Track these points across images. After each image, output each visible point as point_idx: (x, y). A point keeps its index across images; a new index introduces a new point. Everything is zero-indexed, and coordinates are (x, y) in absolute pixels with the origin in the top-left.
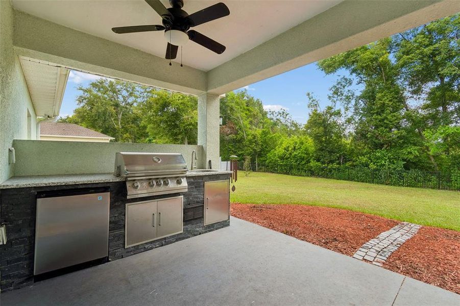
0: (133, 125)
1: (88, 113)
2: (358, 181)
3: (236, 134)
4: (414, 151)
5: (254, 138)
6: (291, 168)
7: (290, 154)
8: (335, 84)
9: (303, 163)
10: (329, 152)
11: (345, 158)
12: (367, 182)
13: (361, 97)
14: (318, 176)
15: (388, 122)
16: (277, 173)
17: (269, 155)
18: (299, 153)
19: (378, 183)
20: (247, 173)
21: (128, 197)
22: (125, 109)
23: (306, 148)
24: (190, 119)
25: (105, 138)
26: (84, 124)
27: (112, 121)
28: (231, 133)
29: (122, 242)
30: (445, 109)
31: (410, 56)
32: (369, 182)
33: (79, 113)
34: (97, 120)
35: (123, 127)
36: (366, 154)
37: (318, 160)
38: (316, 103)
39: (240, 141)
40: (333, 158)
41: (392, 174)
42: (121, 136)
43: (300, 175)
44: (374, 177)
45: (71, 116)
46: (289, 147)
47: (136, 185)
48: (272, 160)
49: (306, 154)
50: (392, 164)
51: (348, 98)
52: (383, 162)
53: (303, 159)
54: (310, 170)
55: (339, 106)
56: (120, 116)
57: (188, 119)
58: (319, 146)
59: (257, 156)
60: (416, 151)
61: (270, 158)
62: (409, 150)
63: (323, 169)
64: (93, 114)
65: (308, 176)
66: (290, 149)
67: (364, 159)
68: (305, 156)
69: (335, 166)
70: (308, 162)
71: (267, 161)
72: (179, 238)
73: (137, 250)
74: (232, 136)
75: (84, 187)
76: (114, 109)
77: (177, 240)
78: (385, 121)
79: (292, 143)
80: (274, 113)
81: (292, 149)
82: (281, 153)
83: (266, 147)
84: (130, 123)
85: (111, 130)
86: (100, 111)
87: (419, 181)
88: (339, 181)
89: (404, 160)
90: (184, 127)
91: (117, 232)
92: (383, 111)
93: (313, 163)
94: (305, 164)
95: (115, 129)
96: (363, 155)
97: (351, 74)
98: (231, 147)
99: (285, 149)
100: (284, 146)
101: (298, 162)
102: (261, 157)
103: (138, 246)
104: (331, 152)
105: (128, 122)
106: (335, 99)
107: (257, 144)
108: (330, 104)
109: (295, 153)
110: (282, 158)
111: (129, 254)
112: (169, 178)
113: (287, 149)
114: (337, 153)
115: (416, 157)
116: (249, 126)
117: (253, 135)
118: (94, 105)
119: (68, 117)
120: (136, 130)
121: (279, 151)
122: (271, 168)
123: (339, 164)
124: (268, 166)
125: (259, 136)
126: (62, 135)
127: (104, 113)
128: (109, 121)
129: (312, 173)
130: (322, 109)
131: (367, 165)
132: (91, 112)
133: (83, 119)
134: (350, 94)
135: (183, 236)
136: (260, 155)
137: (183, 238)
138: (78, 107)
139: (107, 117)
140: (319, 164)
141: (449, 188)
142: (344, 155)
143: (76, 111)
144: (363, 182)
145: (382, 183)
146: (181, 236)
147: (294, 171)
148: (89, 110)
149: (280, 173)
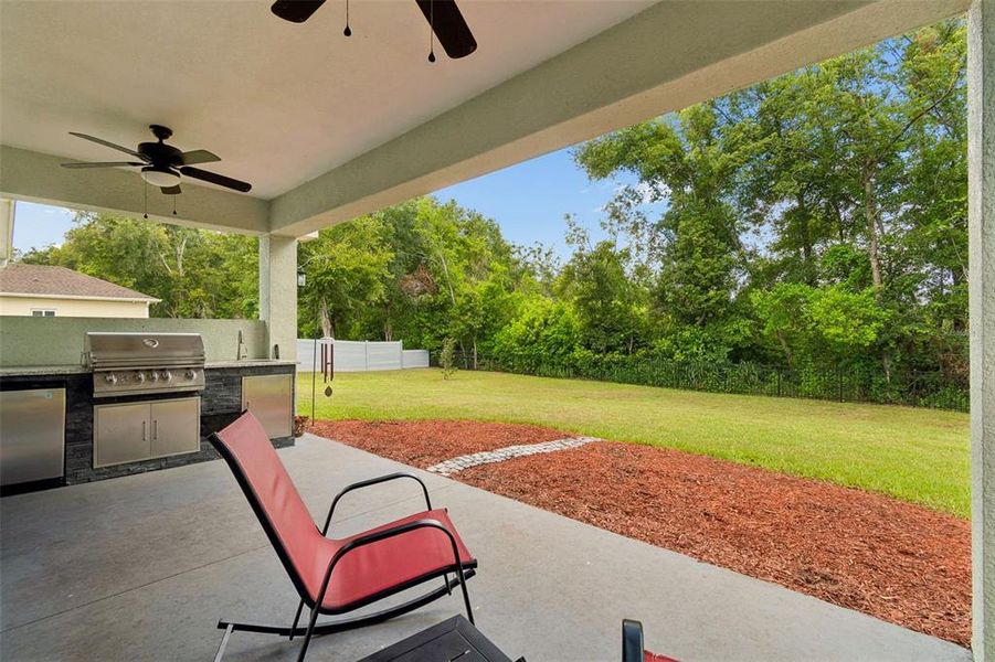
0: (213, 270)
1: (100, 242)
2: (654, 386)
3: (436, 292)
4: (744, 327)
5: (469, 302)
6: (539, 362)
7: (537, 335)
8: (613, 200)
9: (561, 351)
10: (606, 330)
11: (637, 342)
12: (667, 386)
13: (659, 227)
14: (588, 377)
15: (699, 275)
16: (513, 372)
17: (499, 336)
18: (554, 333)
19: (685, 388)
20: (447, 373)
21: (95, 396)
22: (195, 234)
23: (567, 323)
24: (327, 260)
25: (137, 299)
26: (91, 267)
27: (160, 259)
28: (424, 292)
29: (87, 459)
30: (808, 250)
31: (732, 156)
32: (672, 386)
33: (79, 239)
34: (121, 257)
35: (187, 275)
36: (669, 333)
37: (588, 347)
38: (582, 235)
39: (443, 308)
40: (613, 341)
41: (708, 370)
42: (184, 294)
43: (555, 376)
44: (679, 378)
45: (59, 246)
46: (534, 320)
47: (108, 378)
48: (505, 346)
49: (568, 334)
50: (710, 353)
51: (636, 227)
52: (695, 349)
53: (560, 344)
54: (573, 366)
55: (623, 242)
56: (181, 250)
57: (323, 261)
58: (588, 319)
59: (475, 338)
60: (746, 329)
61: (500, 342)
62: (735, 326)
63: (595, 364)
64: (113, 243)
65: (569, 377)
66: (536, 324)
67: (665, 344)
68: (565, 337)
69: (617, 356)
70: (571, 349)
71: (496, 349)
72: (191, 459)
73: (114, 472)
74: (427, 298)
75: (23, 379)
76: (167, 233)
77: (189, 463)
78: (695, 273)
79: (540, 311)
80: (522, 250)
81: (540, 325)
82: (520, 332)
83: (494, 321)
84: (207, 265)
85: (158, 281)
86: (131, 236)
87: (752, 383)
88: (622, 385)
89: (729, 345)
90: (315, 278)
91: (79, 445)
92: (691, 255)
93: (579, 353)
94: (565, 353)
95: (168, 279)
96: (663, 335)
97: (641, 181)
98: (423, 320)
99: (527, 324)
100: (526, 318)
101: (552, 351)
102: (485, 340)
103: (117, 466)
104: (609, 331)
105: (200, 263)
106: (615, 229)
107: (475, 314)
108: (606, 237)
109: (546, 332)
110: (522, 342)
111: (101, 477)
112: (170, 370)
113: (530, 324)
114: (622, 332)
115: (747, 338)
116: (461, 276)
117: (466, 295)
118: (115, 223)
119: (52, 249)
120: (219, 281)
121: (517, 328)
122: (504, 362)
123: (626, 352)
124: (498, 359)
125: (480, 298)
126: (32, 292)
127: (142, 243)
128: (154, 261)
129: (577, 372)
130: (591, 247)
131: (671, 356)
132: (109, 238)
133: (89, 253)
134: (639, 220)
135: (201, 457)
136: (482, 337)
137: (202, 460)
138: (75, 226)
139: (148, 252)
140: (589, 353)
141: (796, 394)
142: (636, 336)
143: (70, 235)
144: (661, 386)
145: (693, 389)
146: (196, 457)
147: (544, 368)
148: (103, 235)
149: (517, 372)
